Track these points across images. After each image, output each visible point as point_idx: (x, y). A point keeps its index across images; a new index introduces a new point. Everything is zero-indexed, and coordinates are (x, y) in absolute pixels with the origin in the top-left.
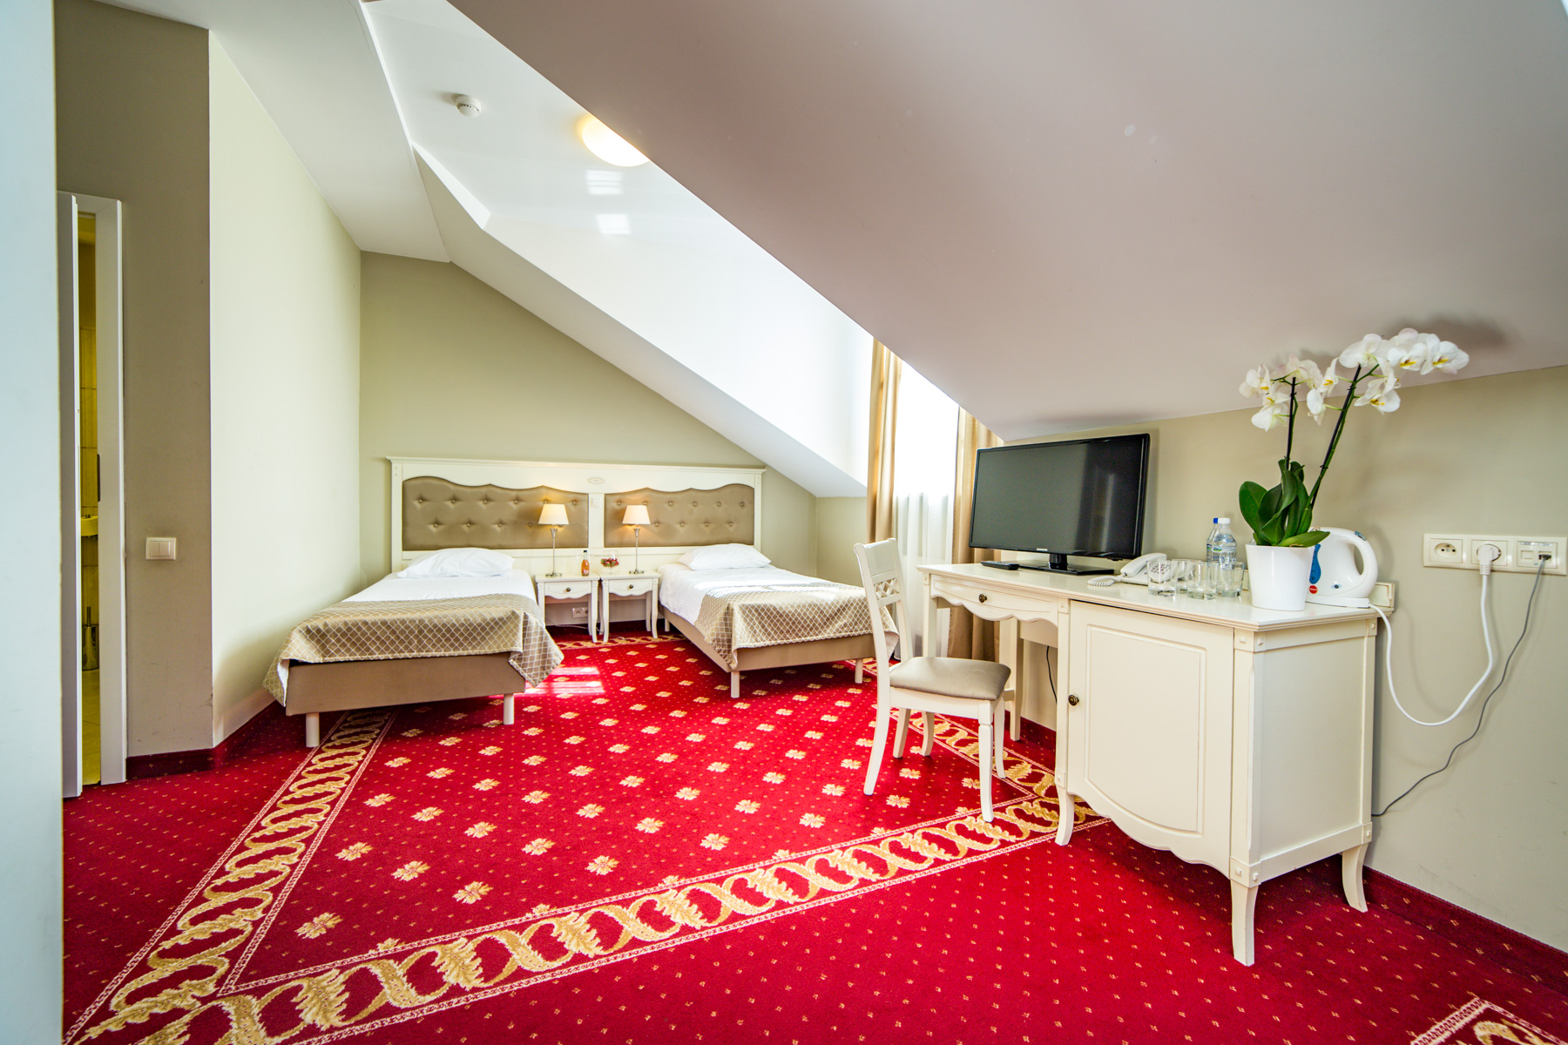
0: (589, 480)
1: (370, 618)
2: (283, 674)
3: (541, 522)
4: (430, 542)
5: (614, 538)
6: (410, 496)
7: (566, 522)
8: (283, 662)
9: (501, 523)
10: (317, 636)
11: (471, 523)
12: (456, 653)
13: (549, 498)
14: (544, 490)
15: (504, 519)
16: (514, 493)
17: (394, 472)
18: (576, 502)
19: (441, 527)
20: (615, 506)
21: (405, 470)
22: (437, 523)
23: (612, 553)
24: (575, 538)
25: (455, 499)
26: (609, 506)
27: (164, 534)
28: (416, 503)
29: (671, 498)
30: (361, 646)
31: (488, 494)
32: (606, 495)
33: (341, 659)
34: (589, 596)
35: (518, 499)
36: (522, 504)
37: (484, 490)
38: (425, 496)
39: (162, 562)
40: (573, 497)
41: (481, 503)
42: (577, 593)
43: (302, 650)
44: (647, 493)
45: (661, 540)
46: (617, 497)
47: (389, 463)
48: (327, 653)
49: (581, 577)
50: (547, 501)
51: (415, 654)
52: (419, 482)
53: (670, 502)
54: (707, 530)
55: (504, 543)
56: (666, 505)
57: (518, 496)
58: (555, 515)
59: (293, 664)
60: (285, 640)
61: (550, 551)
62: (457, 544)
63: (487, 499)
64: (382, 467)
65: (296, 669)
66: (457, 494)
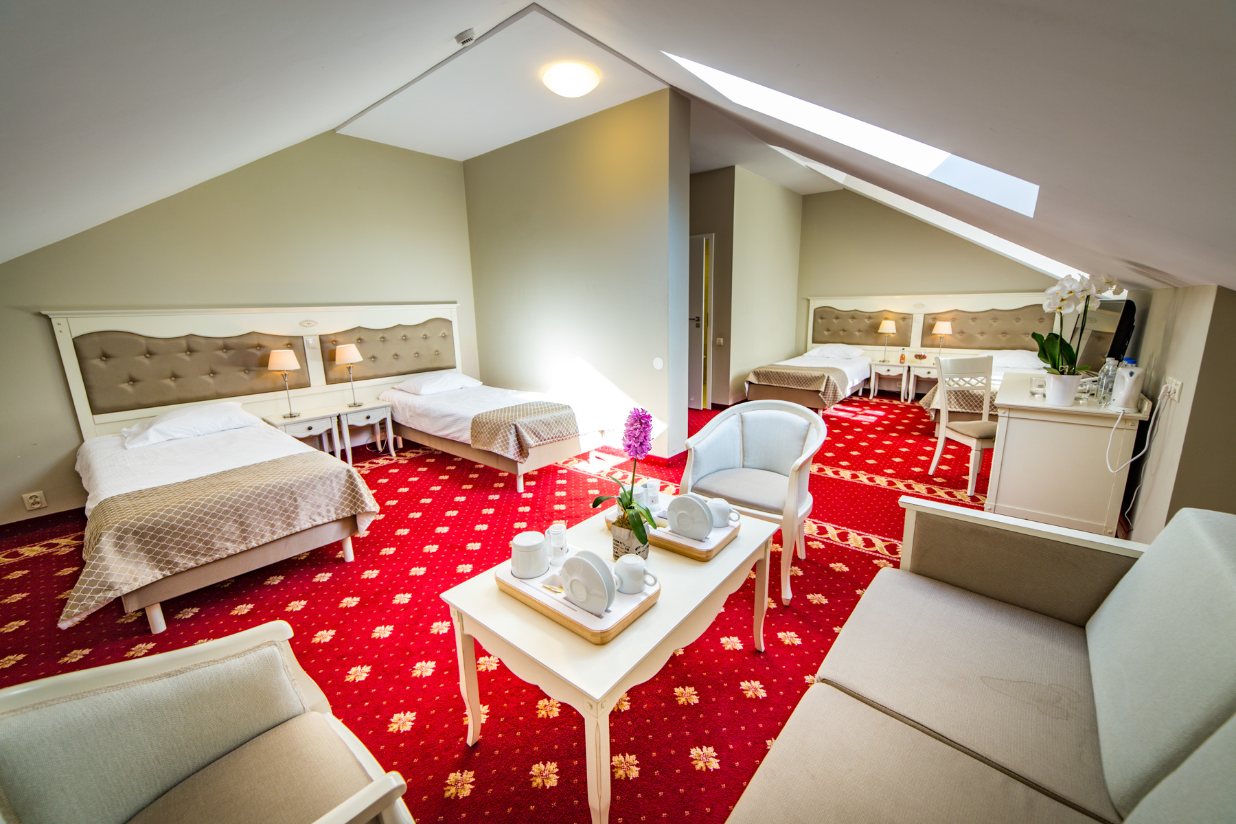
0: (914, 306)
1: (773, 370)
2: (747, 386)
3: (879, 331)
4: (823, 340)
5: (928, 341)
6: (817, 317)
7: (895, 332)
8: (747, 382)
9: (859, 331)
10: (757, 374)
11: (844, 330)
12: (800, 388)
13: (888, 317)
14: (885, 312)
15: (862, 328)
16: (868, 314)
17: (811, 304)
18: (904, 320)
19: (829, 332)
20: (931, 321)
21: (816, 303)
22: (828, 330)
23: (923, 351)
24: (902, 340)
25: (837, 318)
26: (926, 321)
27: (721, 337)
28: (819, 320)
29: (974, 316)
30: (769, 380)
31: (854, 315)
32: (925, 314)
33: (763, 384)
34: (901, 375)
35: (870, 318)
36: (871, 320)
37: (852, 313)
38: (823, 316)
39: (720, 346)
40: (903, 316)
41: (850, 320)
42: (894, 372)
43: (753, 379)
44: (956, 313)
45: (963, 345)
46: (933, 316)
47: (809, 300)
48: (759, 381)
49: (899, 364)
50: (886, 319)
51: (786, 386)
52: (821, 309)
53: (974, 319)
54: (1003, 339)
55: (860, 342)
56: (970, 321)
57: (870, 316)
58: (888, 327)
59: (750, 383)
60: (748, 375)
61: (884, 347)
62: (837, 341)
63: (853, 318)
64: (806, 302)
65: (751, 385)
66: (838, 315)
